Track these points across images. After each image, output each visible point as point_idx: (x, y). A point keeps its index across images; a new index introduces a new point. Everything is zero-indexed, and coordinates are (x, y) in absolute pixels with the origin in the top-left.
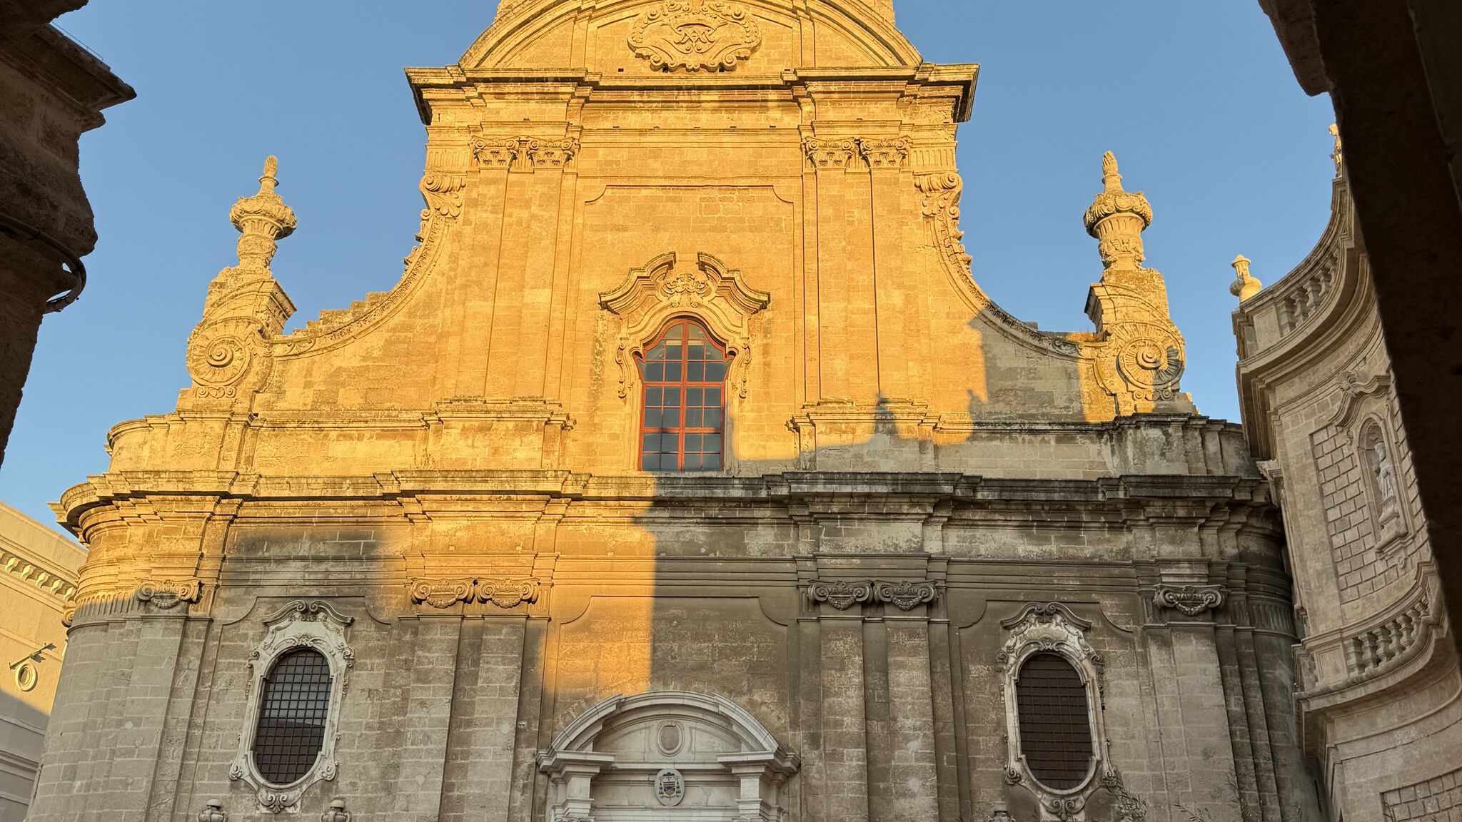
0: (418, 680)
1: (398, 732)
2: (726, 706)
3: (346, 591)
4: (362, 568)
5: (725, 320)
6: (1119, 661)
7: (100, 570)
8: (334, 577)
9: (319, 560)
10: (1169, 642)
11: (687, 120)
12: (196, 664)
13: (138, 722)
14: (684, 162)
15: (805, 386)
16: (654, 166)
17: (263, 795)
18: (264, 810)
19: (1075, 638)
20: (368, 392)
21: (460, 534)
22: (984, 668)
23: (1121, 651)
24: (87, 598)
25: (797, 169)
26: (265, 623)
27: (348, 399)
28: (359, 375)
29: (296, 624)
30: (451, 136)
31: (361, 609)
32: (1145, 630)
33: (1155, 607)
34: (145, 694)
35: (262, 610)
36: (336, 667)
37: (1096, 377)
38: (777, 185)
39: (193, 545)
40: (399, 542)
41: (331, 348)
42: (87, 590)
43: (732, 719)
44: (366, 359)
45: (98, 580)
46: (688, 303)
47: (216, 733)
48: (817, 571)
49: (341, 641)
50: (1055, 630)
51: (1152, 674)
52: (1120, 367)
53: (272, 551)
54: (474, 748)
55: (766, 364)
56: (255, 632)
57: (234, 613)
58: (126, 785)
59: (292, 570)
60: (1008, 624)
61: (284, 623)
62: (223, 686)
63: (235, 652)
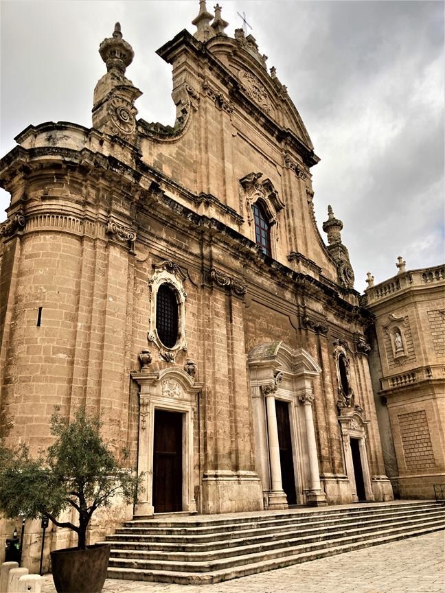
0: (216, 315)
1: (209, 335)
2: (305, 353)
3: (181, 264)
4: (187, 256)
5: (271, 208)
6: (351, 361)
7: (69, 204)
8: (177, 255)
9: (173, 245)
10: (361, 359)
11: (255, 123)
12: (132, 276)
13: (115, 299)
14: (256, 139)
15: (291, 245)
16: (248, 135)
17: (162, 352)
18: (162, 359)
19: (345, 352)
20: (173, 172)
21: (220, 257)
22: (331, 356)
23: (351, 359)
24: (60, 217)
25: (281, 164)
26: (154, 267)
27: (167, 171)
28: (169, 161)
29: (165, 272)
30: (193, 73)
31: (186, 275)
32: (356, 354)
33: (358, 347)
34: (116, 284)
35: (150, 260)
36: (183, 299)
37: (339, 274)
38: (278, 166)
39: (127, 213)
40: (196, 250)
41: (159, 142)
42: (60, 211)
43: (305, 358)
44: (171, 155)
45: (69, 209)
46: (262, 195)
47: (139, 315)
48: (305, 312)
49: (182, 287)
50: (342, 349)
51: (358, 366)
52: (344, 273)
53: (153, 231)
54: (235, 349)
55: (280, 232)
56: (149, 269)
57: (141, 256)
58: (114, 332)
59: (162, 245)
60: (335, 344)
61: (161, 270)
62: (139, 292)
63: (142, 276)
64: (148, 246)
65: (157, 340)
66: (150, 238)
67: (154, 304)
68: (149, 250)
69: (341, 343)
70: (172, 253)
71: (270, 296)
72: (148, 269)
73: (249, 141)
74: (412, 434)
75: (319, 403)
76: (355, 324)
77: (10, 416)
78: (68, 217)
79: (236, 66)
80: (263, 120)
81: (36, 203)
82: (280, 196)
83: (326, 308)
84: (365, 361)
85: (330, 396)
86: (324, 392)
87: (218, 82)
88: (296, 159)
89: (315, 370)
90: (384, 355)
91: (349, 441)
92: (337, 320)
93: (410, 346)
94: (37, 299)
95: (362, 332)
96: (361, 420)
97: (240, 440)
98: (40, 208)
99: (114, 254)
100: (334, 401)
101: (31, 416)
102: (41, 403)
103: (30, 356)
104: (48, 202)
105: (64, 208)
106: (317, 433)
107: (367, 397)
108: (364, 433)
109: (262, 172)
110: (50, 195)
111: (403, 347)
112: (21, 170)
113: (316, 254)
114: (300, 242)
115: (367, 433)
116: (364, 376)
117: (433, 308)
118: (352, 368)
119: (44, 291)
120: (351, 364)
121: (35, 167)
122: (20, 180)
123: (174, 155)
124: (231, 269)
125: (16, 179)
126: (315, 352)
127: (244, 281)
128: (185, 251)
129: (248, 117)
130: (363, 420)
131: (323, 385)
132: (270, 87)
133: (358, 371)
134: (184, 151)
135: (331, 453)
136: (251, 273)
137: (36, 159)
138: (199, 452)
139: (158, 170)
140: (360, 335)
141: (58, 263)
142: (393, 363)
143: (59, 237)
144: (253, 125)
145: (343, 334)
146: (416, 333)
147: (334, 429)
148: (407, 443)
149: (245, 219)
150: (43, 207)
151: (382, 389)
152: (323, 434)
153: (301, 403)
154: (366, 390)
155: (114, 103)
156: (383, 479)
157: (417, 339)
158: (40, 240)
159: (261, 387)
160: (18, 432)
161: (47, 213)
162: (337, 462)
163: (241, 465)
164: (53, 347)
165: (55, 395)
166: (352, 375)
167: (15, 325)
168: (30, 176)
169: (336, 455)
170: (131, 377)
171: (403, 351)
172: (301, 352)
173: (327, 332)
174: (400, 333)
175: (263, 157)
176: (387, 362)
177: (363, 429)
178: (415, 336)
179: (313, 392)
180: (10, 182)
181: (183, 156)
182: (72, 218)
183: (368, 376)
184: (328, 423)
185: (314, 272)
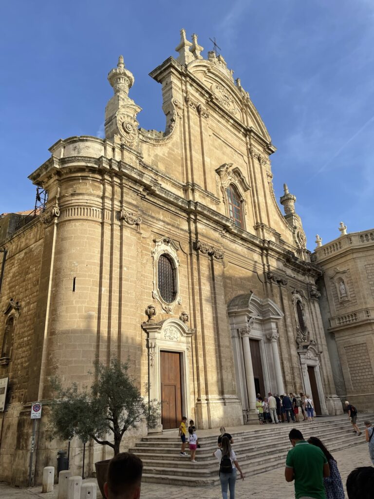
2: (270, 302)
3: (175, 238)
4: (179, 231)
5: (241, 190)
6: (306, 305)
7: (92, 198)
8: (171, 231)
9: (168, 224)
10: (313, 303)
11: (225, 123)
12: (140, 250)
13: (128, 268)
14: (227, 137)
15: (256, 217)
16: (221, 134)
17: (164, 306)
18: (164, 311)
19: (301, 299)
20: (166, 168)
21: (204, 230)
22: (290, 303)
23: (306, 303)
24: (85, 208)
25: (246, 154)
26: (155, 241)
27: (161, 167)
28: (162, 160)
29: (163, 245)
30: (178, 89)
31: (179, 246)
32: (309, 299)
33: (311, 294)
34: (129, 257)
35: (152, 236)
36: (177, 264)
37: (294, 237)
38: (244, 157)
39: (134, 202)
40: (185, 226)
41: (154, 145)
42: (86, 204)
43: (271, 306)
44: (164, 155)
45: (92, 202)
46: (233, 181)
47: (146, 279)
48: (269, 269)
49: (176, 256)
50: (298, 296)
51: (311, 309)
52: (298, 236)
53: (153, 215)
54: (217, 302)
55: (248, 207)
56: (152, 243)
57: (145, 234)
58: (128, 293)
59: (160, 225)
60: (293, 293)
61: (160, 243)
62: (145, 262)
63: (146, 249)
64: (150, 226)
65: (160, 297)
66: (152, 220)
67: (156, 270)
68: (151, 229)
69: (297, 292)
70: (168, 230)
71: (242, 258)
72: (150, 244)
73: (221, 138)
74: (357, 362)
75: (283, 340)
76: (308, 276)
77: (56, 360)
78: (92, 208)
79: (210, 81)
80: (232, 121)
81: (67, 199)
82: (247, 180)
83: (285, 265)
84: (317, 305)
85: (291, 334)
86: (287, 331)
87: (197, 95)
88: (258, 149)
89: (279, 315)
90: (332, 300)
91: (307, 369)
92: (294, 274)
93: (352, 293)
94: (72, 271)
95: (313, 282)
96: (315, 351)
97: (223, 371)
98: (70, 202)
99: (126, 234)
100: (294, 338)
101: (71, 359)
102: (78, 349)
103: (69, 314)
104: (76, 197)
105: (88, 202)
106: (282, 363)
107: (320, 333)
108: (318, 362)
109: (232, 162)
110: (78, 192)
111: (346, 293)
112: (55, 174)
113: (276, 223)
114: (264, 215)
115: (320, 361)
116: (316, 317)
117: (370, 263)
118: (307, 311)
119: (76, 264)
120: (306, 308)
121: (66, 171)
122: (55, 181)
123: (166, 155)
124: (212, 240)
125: (52, 180)
126: (278, 300)
127: (222, 248)
128: (178, 228)
129: (221, 120)
130: (317, 352)
131: (286, 326)
132: (236, 95)
133: (312, 313)
134: (174, 151)
135: (294, 378)
136: (227, 241)
137: (66, 165)
138: (194, 382)
139: (155, 167)
140: (312, 285)
141: (86, 243)
142: (339, 306)
143: (85, 223)
144: (224, 126)
145: (299, 284)
146: (356, 282)
147: (295, 359)
148: (352, 369)
149: (221, 200)
150: (73, 201)
151: (331, 326)
152: (287, 364)
153: (269, 340)
154: (319, 328)
155: (121, 118)
156: (335, 397)
157: (358, 287)
158: (72, 227)
159: (238, 330)
160: (62, 372)
161: (76, 206)
162: (298, 385)
163: (225, 391)
164: (85, 307)
165: (88, 343)
166: (307, 316)
167: (57, 291)
168: (62, 178)
169: (297, 380)
170: (142, 326)
171: (347, 296)
172: (268, 301)
173: (286, 284)
174: (343, 282)
175: (233, 150)
176: (333, 306)
177: (317, 358)
178: (356, 285)
179: (278, 332)
180: (47, 183)
181: (173, 154)
182: (94, 208)
183: (319, 316)
184: (290, 355)
185: (275, 237)
